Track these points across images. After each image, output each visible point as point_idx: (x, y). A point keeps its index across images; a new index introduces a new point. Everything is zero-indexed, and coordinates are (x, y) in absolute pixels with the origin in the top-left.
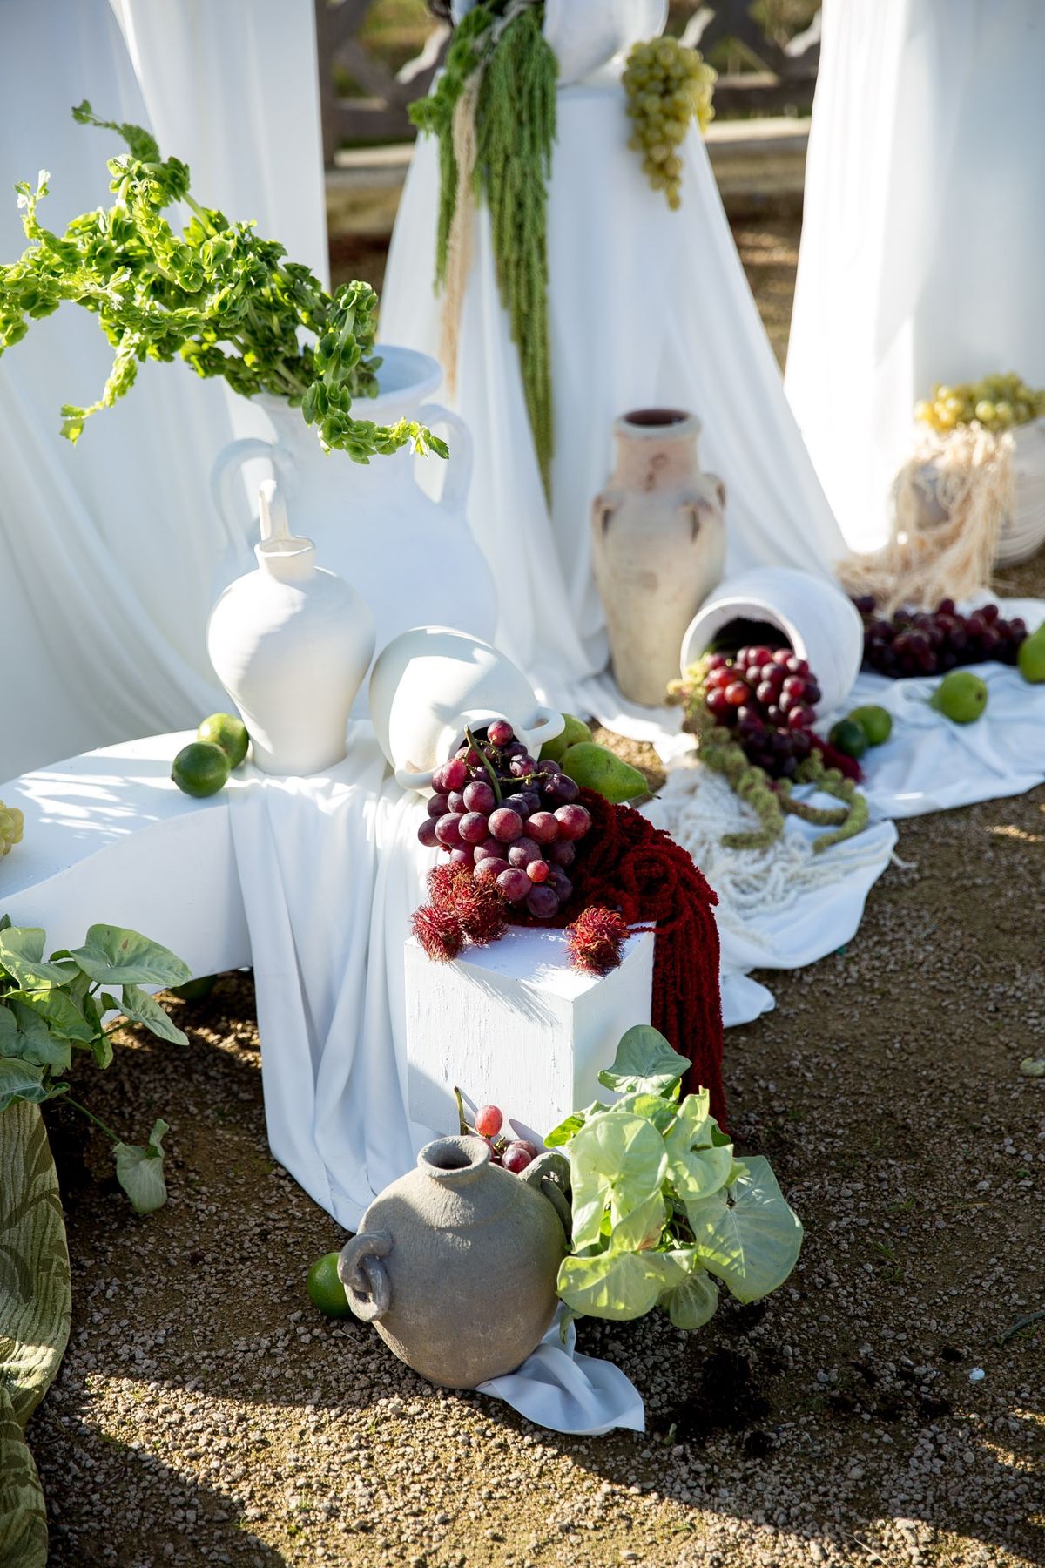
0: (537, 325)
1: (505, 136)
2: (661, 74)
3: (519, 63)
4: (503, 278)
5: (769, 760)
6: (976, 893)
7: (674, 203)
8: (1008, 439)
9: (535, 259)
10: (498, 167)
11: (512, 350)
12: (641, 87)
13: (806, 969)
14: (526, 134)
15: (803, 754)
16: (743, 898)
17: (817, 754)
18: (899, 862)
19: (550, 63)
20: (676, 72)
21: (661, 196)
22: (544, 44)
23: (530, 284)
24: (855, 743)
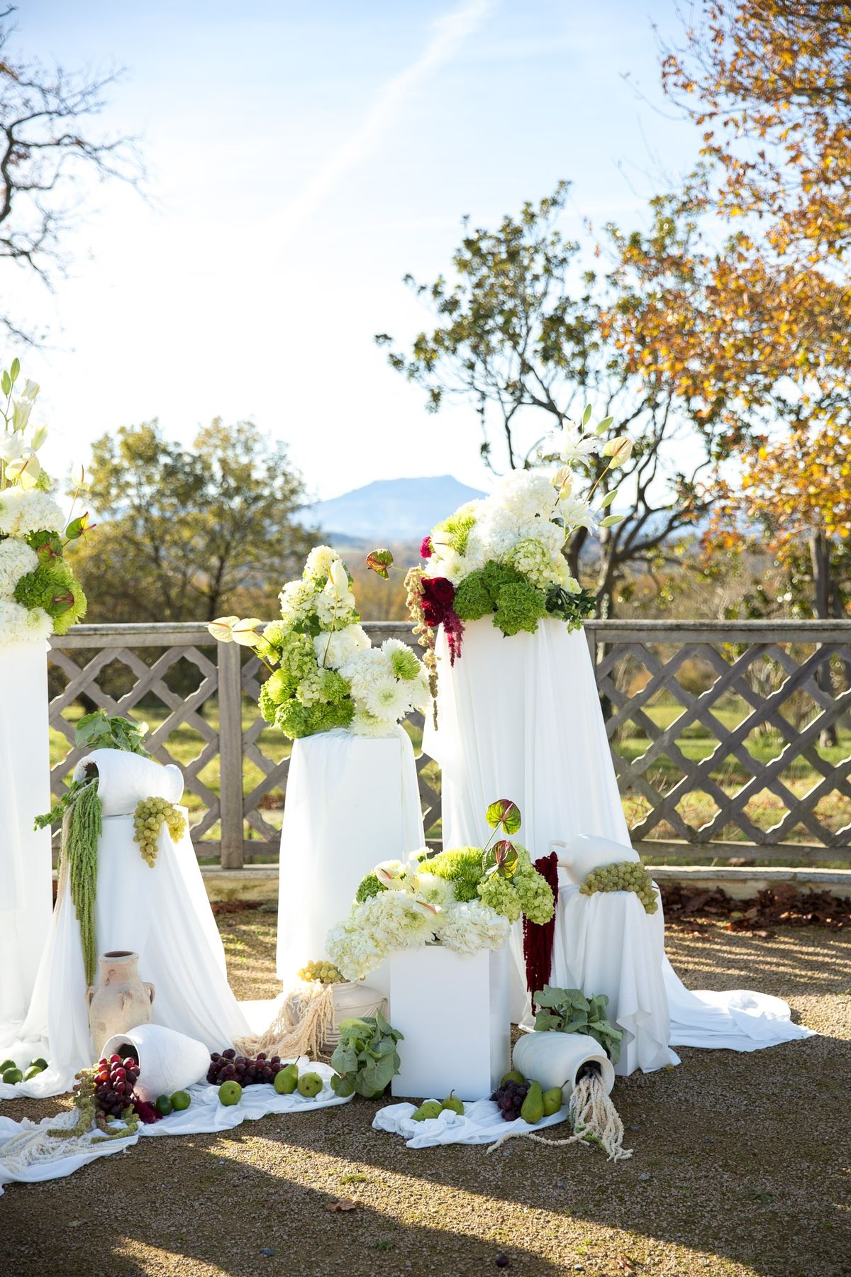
0: (86, 912)
1: (76, 833)
2: (147, 811)
3: (84, 803)
4: (73, 890)
5: (106, 1106)
6: (142, 1165)
7: (151, 865)
8: (330, 988)
9: (86, 884)
10: (73, 846)
11: (77, 923)
12: (140, 817)
13: (34, 1184)
14: (86, 832)
15: (126, 1106)
16: (37, 1156)
17: (132, 1107)
18: (125, 1151)
19: (98, 804)
20: (154, 811)
21: (144, 863)
22: (96, 796)
23: (84, 894)
24: (164, 1107)
